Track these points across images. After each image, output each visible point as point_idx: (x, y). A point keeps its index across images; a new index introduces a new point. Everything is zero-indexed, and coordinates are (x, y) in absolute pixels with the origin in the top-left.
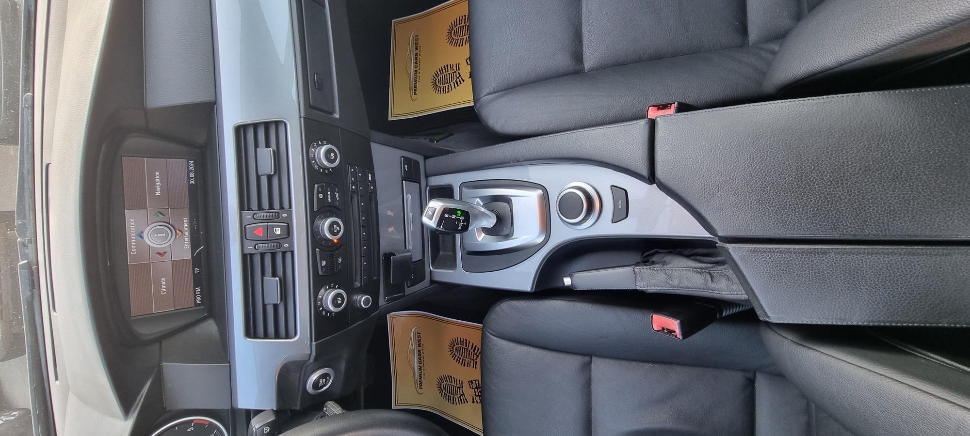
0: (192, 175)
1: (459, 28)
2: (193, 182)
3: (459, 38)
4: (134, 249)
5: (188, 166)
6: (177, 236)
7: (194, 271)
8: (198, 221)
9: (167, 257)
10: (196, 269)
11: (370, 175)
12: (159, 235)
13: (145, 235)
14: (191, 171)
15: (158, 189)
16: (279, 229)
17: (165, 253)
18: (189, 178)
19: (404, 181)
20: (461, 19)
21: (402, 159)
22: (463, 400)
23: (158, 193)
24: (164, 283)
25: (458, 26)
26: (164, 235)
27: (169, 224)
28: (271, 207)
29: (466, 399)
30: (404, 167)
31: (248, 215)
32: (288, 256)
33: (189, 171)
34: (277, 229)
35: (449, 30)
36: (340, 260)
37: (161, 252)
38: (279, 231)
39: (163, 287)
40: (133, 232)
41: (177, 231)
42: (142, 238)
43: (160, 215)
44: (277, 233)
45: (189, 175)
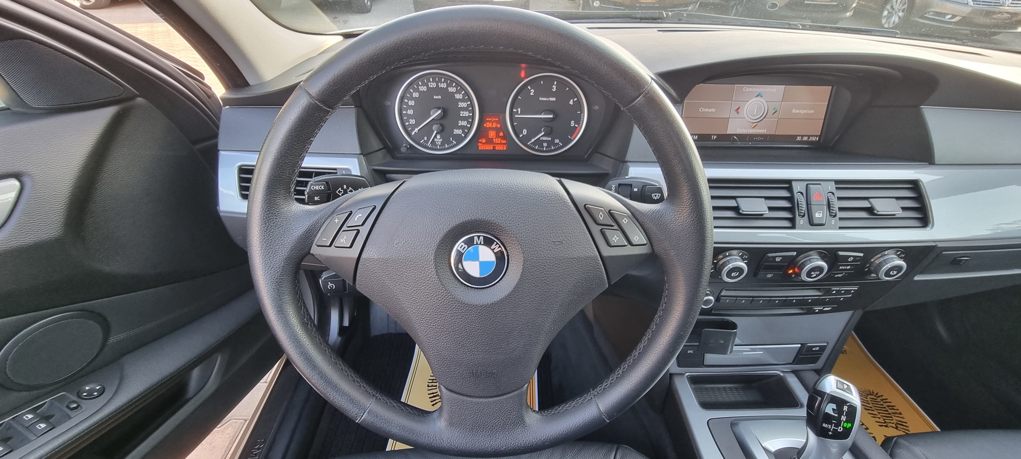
0: (805, 139)
1: (882, 405)
2: (798, 139)
3: (871, 405)
4: (748, 90)
5: (814, 136)
6: (751, 124)
7: (714, 135)
8: (761, 141)
9: (734, 114)
10: (715, 137)
11: (829, 309)
12: (756, 110)
13: (759, 98)
14: (808, 138)
15: (797, 111)
16: (821, 216)
17: (738, 113)
18: (802, 136)
19: (800, 345)
20: (894, 408)
21: (826, 344)
22: (435, 400)
23: (794, 111)
24: (710, 111)
25: (885, 404)
26: (755, 113)
27: (764, 118)
28: (841, 209)
29: (436, 403)
30: (817, 346)
31: (832, 187)
32: (787, 224)
33: (809, 136)
34: (821, 214)
35: (873, 393)
36: (769, 276)
37: (739, 110)
38: (819, 216)
39: (707, 110)
40: (763, 90)
41: (756, 124)
42: (757, 96)
43: (774, 111)
44: (816, 214)
45: (806, 136)
